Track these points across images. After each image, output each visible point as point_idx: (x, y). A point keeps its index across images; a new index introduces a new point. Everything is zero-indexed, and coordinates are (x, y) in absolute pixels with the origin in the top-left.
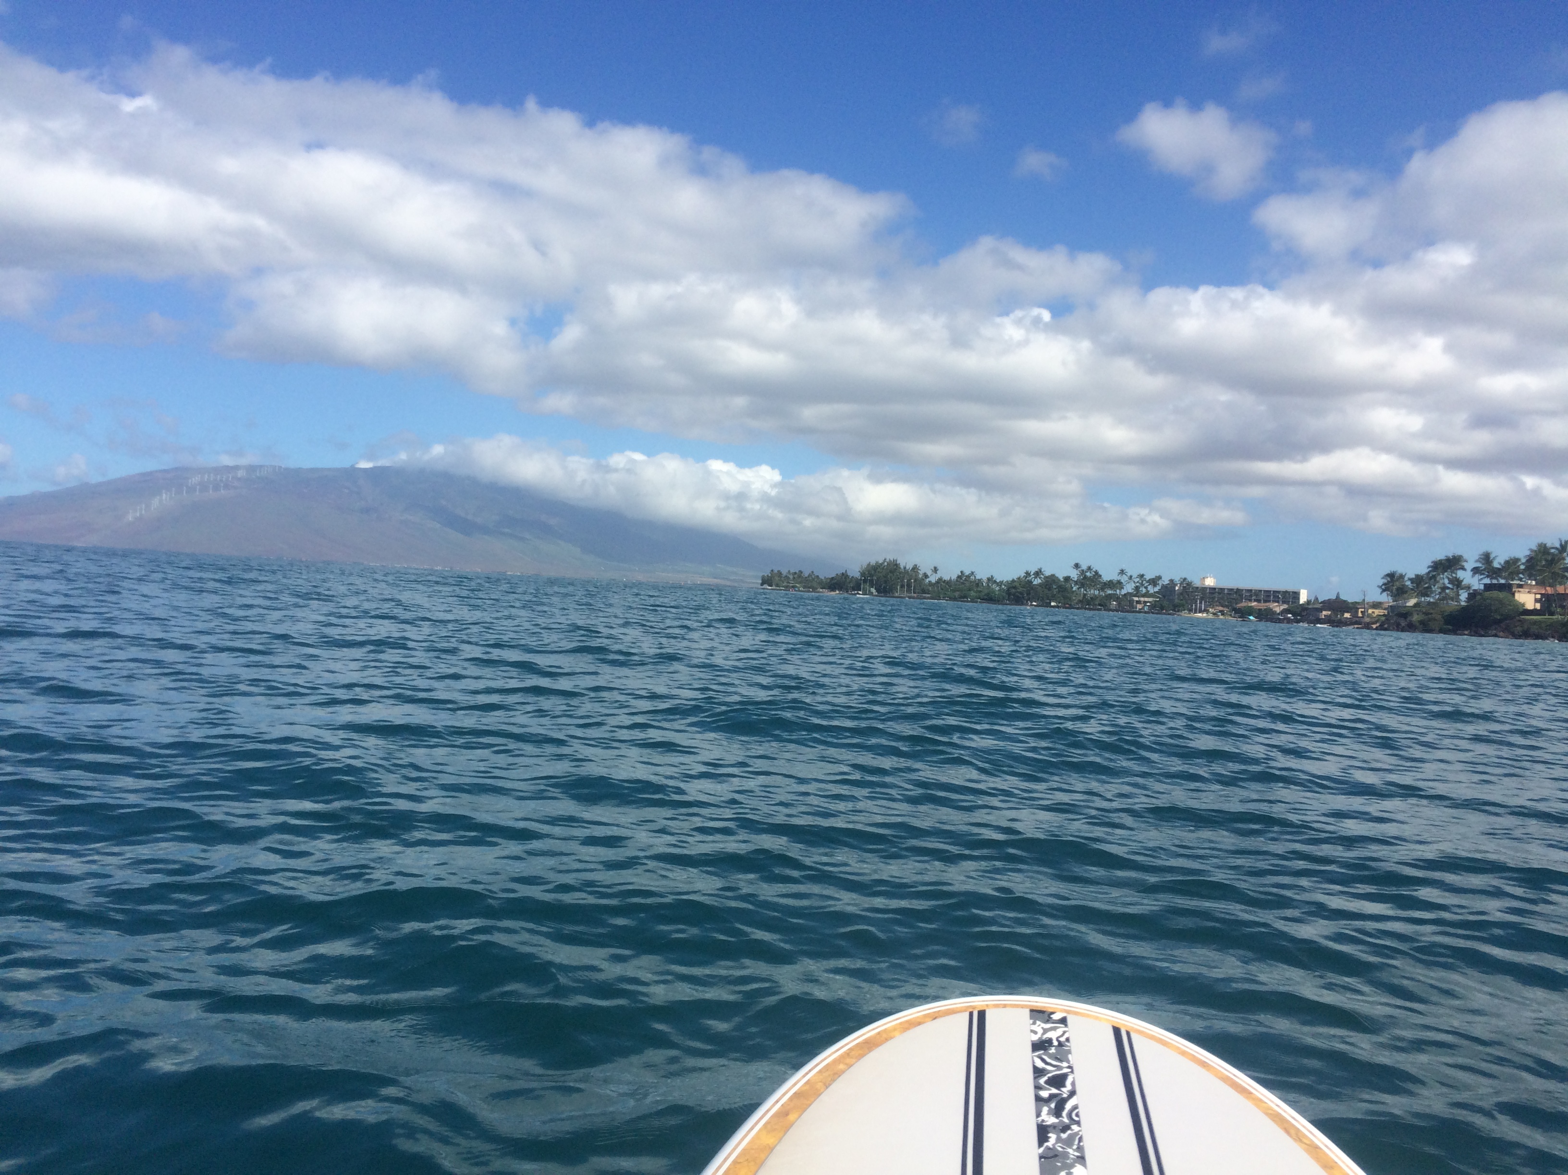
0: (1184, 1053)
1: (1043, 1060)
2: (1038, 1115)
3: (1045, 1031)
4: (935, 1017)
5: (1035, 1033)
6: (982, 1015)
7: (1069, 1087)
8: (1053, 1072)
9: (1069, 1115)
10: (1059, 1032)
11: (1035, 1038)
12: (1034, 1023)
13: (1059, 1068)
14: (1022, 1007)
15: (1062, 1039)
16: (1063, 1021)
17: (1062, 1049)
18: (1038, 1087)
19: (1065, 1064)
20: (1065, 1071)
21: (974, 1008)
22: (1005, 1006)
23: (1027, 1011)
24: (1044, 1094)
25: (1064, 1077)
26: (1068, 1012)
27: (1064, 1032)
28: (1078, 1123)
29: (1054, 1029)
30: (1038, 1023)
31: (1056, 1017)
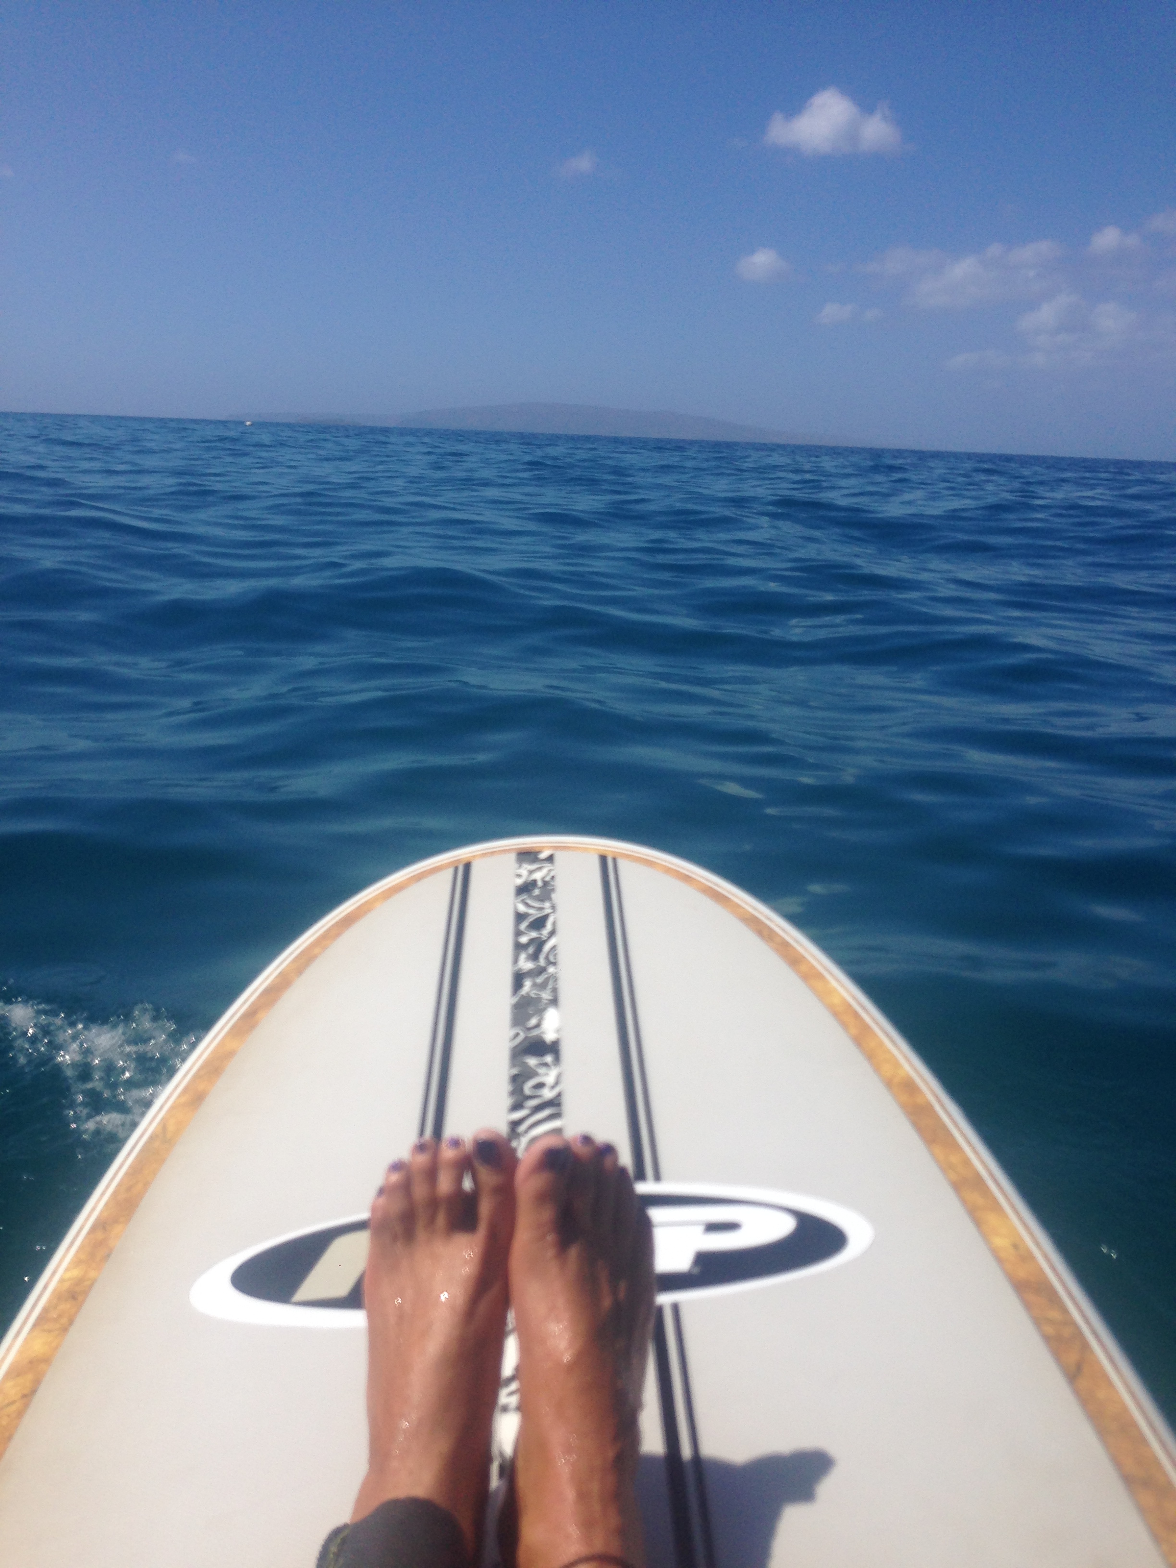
1: (527, 905)
2: (516, 960)
3: (531, 872)
4: (419, 877)
5: (519, 876)
6: (467, 867)
7: (549, 926)
8: (534, 914)
9: (547, 958)
10: (544, 872)
11: (519, 882)
12: (520, 867)
13: (541, 909)
14: (509, 851)
15: (548, 879)
16: (550, 859)
17: (547, 889)
18: (518, 933)
19: (547, 905)
20: (547, 911)
21: (460, 860)
22: (493, 853)
23: (513, 856)
24: (524, 940)
25: (545, 918)
26: (556, 848)
27: (550, 870)
28: (554, 964)
29: (540, 869)
30: (525, 865)
31: (543, 855)
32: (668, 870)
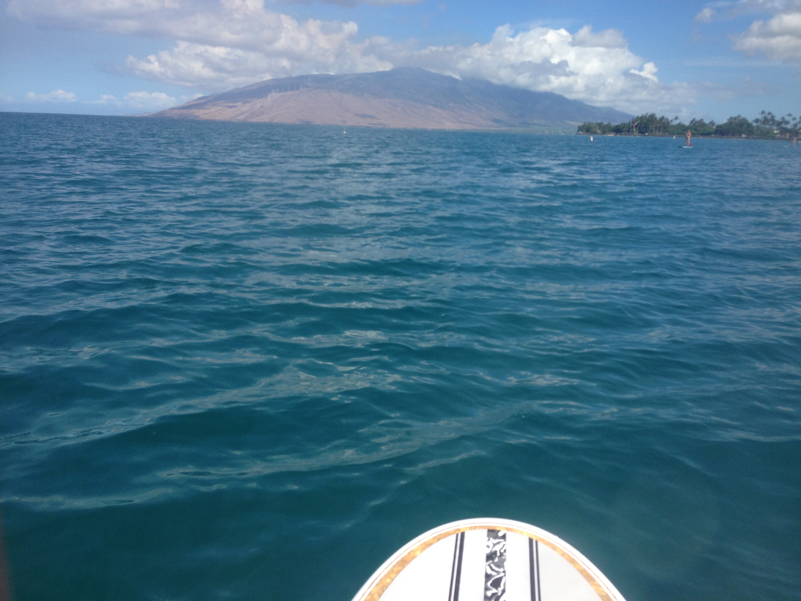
1: (491, 568)
3: (494, 545)
5: (488, 547)
6: (463, 535)
7: (502, 587)
8: (495, 576)
10: (501, 546)
11: (488, 551)
12: (489, 540)
13: (498, 572)
14: (484, 527)
15: (502, 551)
16: (504, 537)
17: (502, 558)
18: (486, 589)
19: (501, 570)
20: (502, 574)
21: (459, 530)
22: (475, 526)
23: (485, 532)
24: (489, 594)
25: (499, 580)
26: (508, 529)
27: (504, 545)
29: (499, 543)
30: (491, 539)
31: (500, 534)
32: (563, 554)
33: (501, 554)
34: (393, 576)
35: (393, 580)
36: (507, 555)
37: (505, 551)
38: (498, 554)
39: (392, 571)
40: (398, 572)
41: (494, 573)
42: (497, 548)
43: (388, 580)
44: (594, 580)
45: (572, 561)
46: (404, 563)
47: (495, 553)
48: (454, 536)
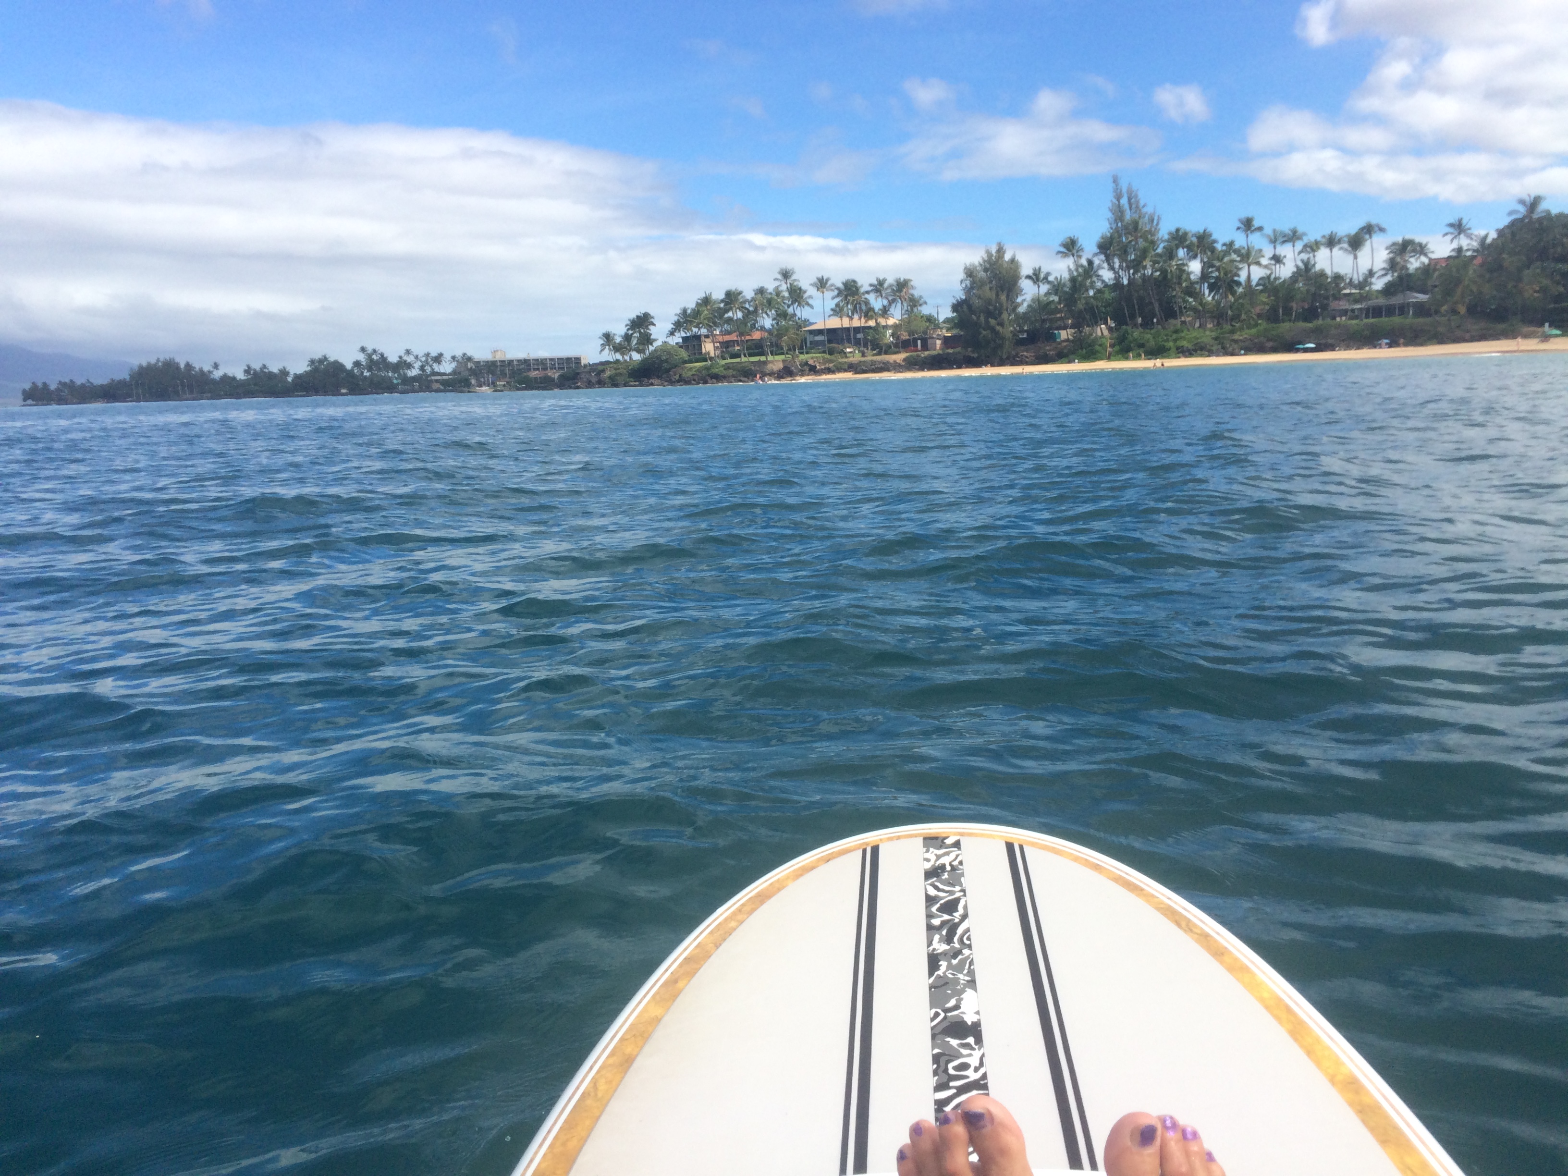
0: (1076, 859)
1: (937, 888)
2: (930, 944)
3: (938, 857)
4: (828, 859)
5: (928, 860)
6: (875, 850)
7: (961, 910)
8: (945, 898)
9: (961, 940)
10: (952, 856)
11: (928, 866)
12: (928, 851)
13: (951, 893)
14: (916, 836)
15: (955, 863)
16: (957, 845)
17: (955, 872)
18: (930, 916)
19: (958, 888)
20: (958, 895)
21: (867, 844)
22: (899, 838)
23: (920, 840)
24: (936, 922)
25: (957, 900)
26: (962, 834)
27: (957, 856)
28: (970, 947)
29: (947, 854)
30: (931, 850)
31: (948, 841)
33: (953, 868)
34: (740, 917)
35: (741, 922)
36: (966, 868)
37: (961, 863)
38: (948, 868)
39: (739, 910)
40: (753, 910)
41: (941, 894)
42: (945, 860)
43: (733, 924)
44: (1142, 890)
45: (1097, 868)
46: (762, 898)
47: (943, 867)
48: (860, 853)
